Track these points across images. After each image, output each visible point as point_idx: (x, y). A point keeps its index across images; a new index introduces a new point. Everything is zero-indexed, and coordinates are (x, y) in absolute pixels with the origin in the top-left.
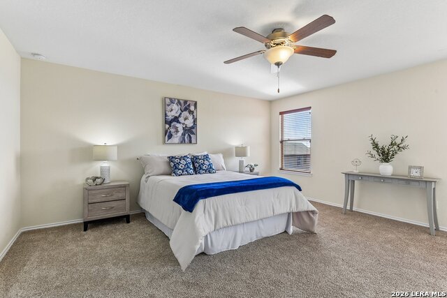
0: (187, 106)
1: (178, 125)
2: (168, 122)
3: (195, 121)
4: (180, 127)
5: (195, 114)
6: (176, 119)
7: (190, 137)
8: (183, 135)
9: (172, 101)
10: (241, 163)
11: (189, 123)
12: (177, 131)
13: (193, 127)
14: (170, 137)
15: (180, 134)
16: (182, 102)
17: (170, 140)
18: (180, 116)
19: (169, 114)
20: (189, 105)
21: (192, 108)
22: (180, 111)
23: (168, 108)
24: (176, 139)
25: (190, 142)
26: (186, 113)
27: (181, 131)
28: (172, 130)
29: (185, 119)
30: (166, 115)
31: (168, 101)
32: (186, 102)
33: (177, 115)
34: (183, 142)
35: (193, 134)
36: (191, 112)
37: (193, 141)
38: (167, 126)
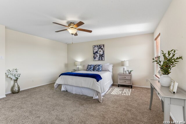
0: (100, 47)
1: (97, 54)
2: (94, 54)
3: (104, 52)
5: (103, 49)
6: (97, 52)
9: (95, 46)
10: (124, 69)
11: (101, 53)
12: (97, 56)
13: (103, 54)
14: (95, 58)
15: (98, 57)
16: (98, 46)
17: (95, 60)
18: (98, 51)
19: (94, 51)
20: (101, 46)
21: (102, 47)
22: (98, 49)
23: (94, 49)
24: (97, 59)
25: (102, 60)
26: (100, 50)
27: (98, 56)
28: (96, 56)
29: (100, 52)
30: (93, 51)
31: (94, 46)
32: (100, 46)
33: (97, 51)
34: (99, 60)
35: (103, 57)
36: (102, 49)
38: (94, 55)
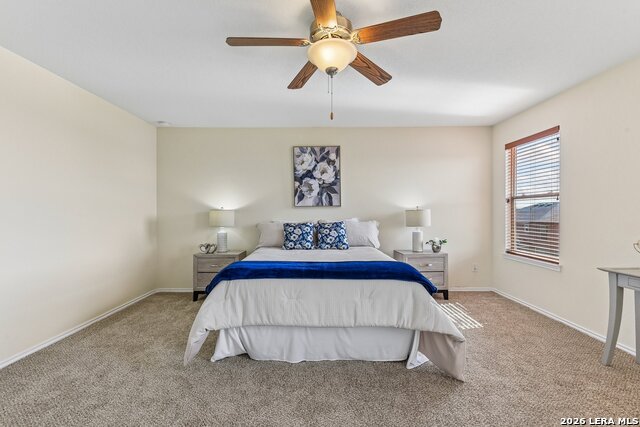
0: (324, 155)
1: (312, 181)
2: (299, 179)
3: (337, 174)
4: (315, 184)
5: (337, 164)
6: (309, 174)
7: (330, 198)
8: (320, 194)
9: (303, 150)
10: (415, 236)
11: (329, 177)
12: (311, 190)
13: (334, 183)
14: (301, 197)
15: (315, 193)
16: (317, 150)
17: (301, 204)
18: (314, 169)
19: (299, 167)
20: (328, 153)
21: (333, 156)
22: (314, 163)
23: (298, 160)
24: (310, 200)
25: (331, 204)
26: (324, 165)
27: (316, 189)
28: (304, 189)
29: (323, 173)
30: (295, 169)
31: (297, 151)
32: (322, 149)
33: (310, 168)
34: (319, 204)
35: (335, 192)
36: (331, 162)
37: (335, 202)
38: (297, 184)
